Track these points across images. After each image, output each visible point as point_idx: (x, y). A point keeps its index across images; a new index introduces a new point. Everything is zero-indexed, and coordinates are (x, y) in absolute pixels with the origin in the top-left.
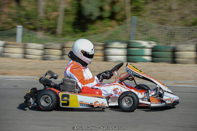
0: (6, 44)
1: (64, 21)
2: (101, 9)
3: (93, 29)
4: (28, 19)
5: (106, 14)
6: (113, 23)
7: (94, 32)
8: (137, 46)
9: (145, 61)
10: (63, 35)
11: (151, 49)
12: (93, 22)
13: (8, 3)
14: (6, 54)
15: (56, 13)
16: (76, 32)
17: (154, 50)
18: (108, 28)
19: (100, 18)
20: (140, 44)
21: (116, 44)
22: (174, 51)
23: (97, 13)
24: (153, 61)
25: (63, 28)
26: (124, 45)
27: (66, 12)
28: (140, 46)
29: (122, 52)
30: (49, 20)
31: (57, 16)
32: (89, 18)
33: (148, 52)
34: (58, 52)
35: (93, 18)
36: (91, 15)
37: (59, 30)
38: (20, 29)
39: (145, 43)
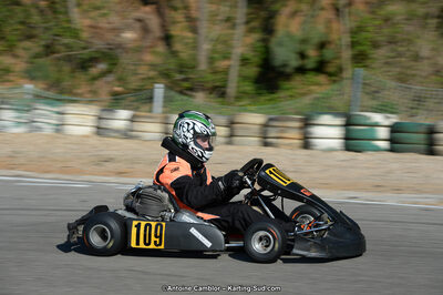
1: (240, 76)
2: (302, 56)
3: (288, 89)
4: (181, 72)
5: (310, 63)
6: (321, 78)
7: (289, 93)
10: (238, 98)
12: (287, 77)
13: (151, 47)
15: (226, 63)
16: (260, 94)
18: (313, 88)
19: (301, 70)
23: (295, 62)
25: (238, 87)
27: (244, 61)
30: (215, 73)
31: (229, 67)
32: (282, 69)
35: (288, 70)
36: (285, 66)
37: (232, 89)
38: (159, 90)
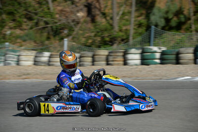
0: (51, 55)
8: (149, 51)
9: (156, 63)
11: (160, 54)
14: (51, 63)
17: (163, 53)
20: (151, 49)
21: (133, 51)
22: (178, 54)
24: (161, 63)
26: (140, 51)
28: (151, 51)
29: (138, 57)
33: (158, 55)
34: (90, 59)
39: (155, 49)
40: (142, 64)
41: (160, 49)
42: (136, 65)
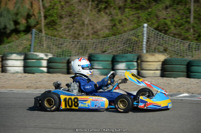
8: (35, 57)
17: (50, 61)
20: (38, 56)
22: (69, 62)
24: (48, 72)
40: (25, 72)
41: (47, 56)
42: (17, 72)
